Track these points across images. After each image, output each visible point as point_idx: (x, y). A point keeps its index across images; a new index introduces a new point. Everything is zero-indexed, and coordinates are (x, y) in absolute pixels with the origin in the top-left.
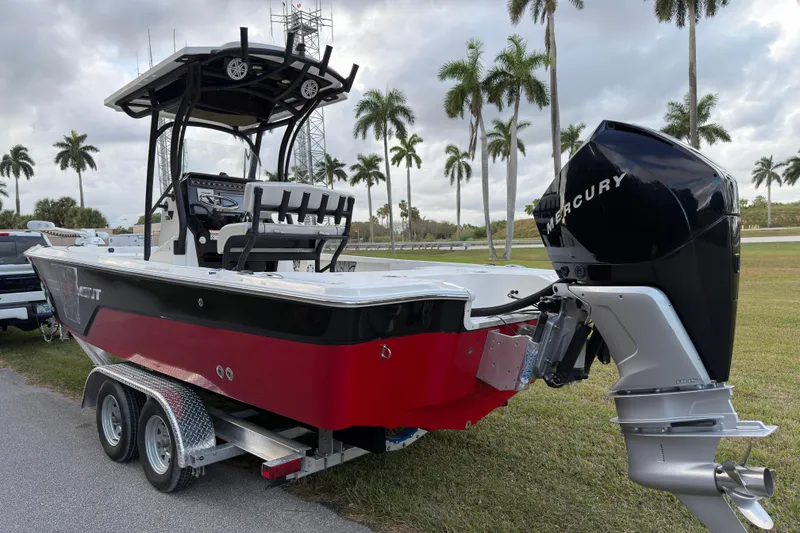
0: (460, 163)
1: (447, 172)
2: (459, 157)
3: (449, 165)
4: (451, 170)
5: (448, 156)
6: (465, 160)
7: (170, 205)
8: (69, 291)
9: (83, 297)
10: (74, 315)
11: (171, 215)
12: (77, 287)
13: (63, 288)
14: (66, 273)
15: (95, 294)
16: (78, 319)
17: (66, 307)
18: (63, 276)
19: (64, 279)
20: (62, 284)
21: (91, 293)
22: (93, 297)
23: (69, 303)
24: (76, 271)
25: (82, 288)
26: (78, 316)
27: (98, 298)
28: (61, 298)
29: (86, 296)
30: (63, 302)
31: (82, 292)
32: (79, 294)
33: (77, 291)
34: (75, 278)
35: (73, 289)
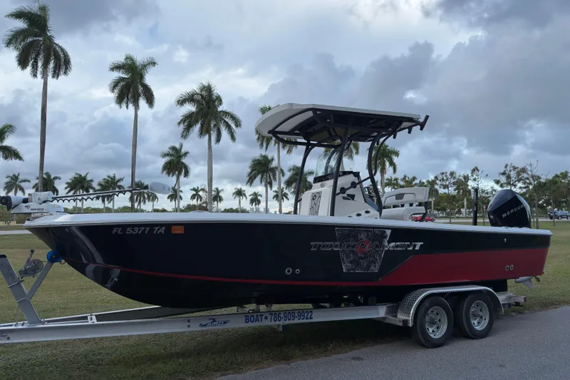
7: (350, 192)
8: (367, 248)
9: (393, 250)
10: (369, 267)
11: (352, 197)
12: (386, 244)
13: (353, 247)
14: (368, 235)
15: (415, 246)
16: (375, 269)
17: (351, 262)
18: (360, 237)
19: (362, 239)
20: (352, 244)
21: (409, 246)
22: (411, 248)
23: (361, 258)
24: (388, 232)
25: (393, 244)
26: (375, 266)
27: (417, 248)
28: (343, 256)
29: (398, 249)
30: (343, 259)
31: (393, 247)
32: (387, 249)
33: (384, 246)
34: (386, 237)
35: (377, 246)
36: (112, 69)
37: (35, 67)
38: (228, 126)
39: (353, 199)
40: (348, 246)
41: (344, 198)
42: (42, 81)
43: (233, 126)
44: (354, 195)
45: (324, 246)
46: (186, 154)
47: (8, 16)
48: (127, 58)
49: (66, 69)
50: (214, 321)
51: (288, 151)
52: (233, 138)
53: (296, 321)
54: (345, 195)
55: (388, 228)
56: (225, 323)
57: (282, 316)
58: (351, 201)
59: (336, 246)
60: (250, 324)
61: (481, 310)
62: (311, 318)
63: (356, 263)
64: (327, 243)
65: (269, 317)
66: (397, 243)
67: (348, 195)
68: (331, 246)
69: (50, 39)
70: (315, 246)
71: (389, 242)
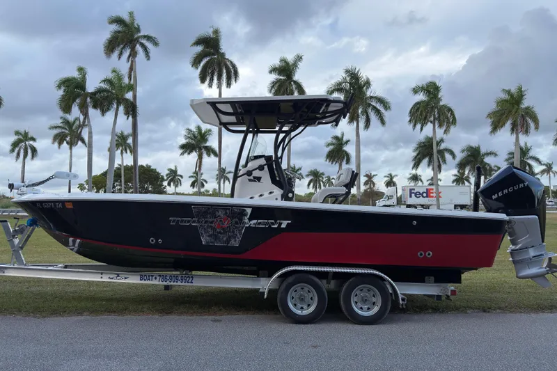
0: (26, 145)
1: (12, 151)
2: (26, 140)
3: (15, 145)
4: (17, 149)
5: (16, 137)
6: (31, 142)
7: (256, 173)
8: (226, 224)
9: (255, 227)
10: (228, 241)
11: (259, 179)
12: (247, 221)
13: (211, 223)
14: (226, 213)
15: (281, 224)
16: (235, 243)
17: (209, 236)
18: (217, 214)
19: (219, 216)
20: (211, 220)
21: (273, 224)
22: (276, 226)
23: (220, 233)
24: (249, 211)
25: (255, 221)
26: (235, 241)
27: (283, 226)
28: (201, 231)
29: (261, 226)
30: (202, 234)
31: (254, 224)
32: (247, 226)
33: (244, 223)
34: (246, 215)
35: (236, 223)
36: (271, 72)
37: (212, 80)
38: (378, 112)
39: (259, 181)
40: (206, 222)
41: (250, 180)
42: (218, 90)
43: (382, 110)
44: (261, 178)
45: (182, 221)
46: (347, 142)
47: (192, 45)
48: (281, 61)
49: (236, 78)
50: (118, 276)
51: (445, 131)
52: (383, 123)
53: (179, 283)
54: (251, 178)
55: (249, 207)
56: (125, 278)
57: (168, 278)
58: (257, 183)
59: (194, 222)
60: (143, 282)
61: (374, 296)
62: (192, 282)
63: (215, 236)
64: (185, 219)
65: (158, 278)
66: (259, 221)
67: (254, 177)
68: (189, 222)
69: (223, 55)
70: (174, 221)
71: (250, 219)
